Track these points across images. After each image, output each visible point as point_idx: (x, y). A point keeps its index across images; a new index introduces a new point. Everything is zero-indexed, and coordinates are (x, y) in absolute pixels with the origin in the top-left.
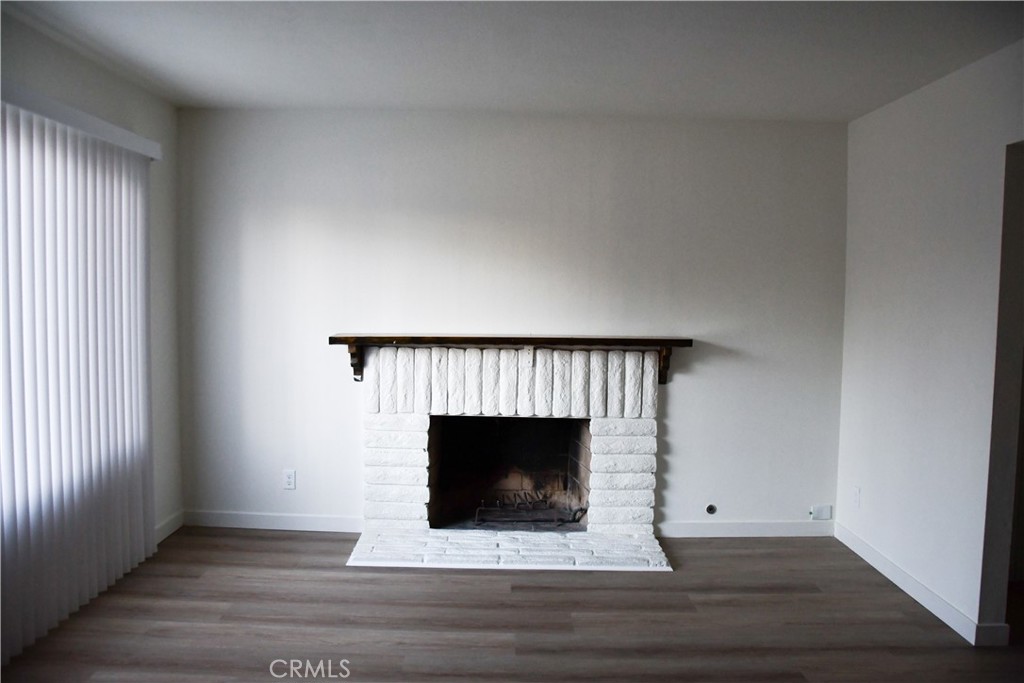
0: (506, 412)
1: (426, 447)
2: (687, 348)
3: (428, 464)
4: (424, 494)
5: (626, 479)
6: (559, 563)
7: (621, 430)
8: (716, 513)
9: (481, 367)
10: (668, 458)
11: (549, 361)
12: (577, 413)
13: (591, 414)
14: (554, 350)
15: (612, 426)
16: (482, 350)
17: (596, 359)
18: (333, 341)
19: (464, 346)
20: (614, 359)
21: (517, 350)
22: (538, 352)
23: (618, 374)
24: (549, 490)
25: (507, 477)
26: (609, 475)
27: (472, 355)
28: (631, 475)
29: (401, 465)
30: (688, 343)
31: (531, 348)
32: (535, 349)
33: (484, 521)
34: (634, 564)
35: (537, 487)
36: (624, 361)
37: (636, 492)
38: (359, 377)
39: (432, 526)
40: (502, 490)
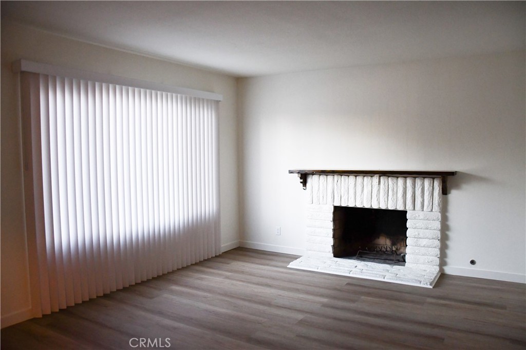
0: (367, 206)
1: (332, 220)
3: (332, 228)
4: (331, 241)
5: (424, 242)
6: (376, 277)
7: (421, 217)
8: (475, 264)
9: (355, 184)
10: (448, 233)
11: (387, 182)
12: (400, 207)
13: (407, 208)
14: (389, 177)
15: (417, 215)
16: (356, 176)
17: (409, 181)
18: (291, 172)
19: (348, 174)
20: (418, 182)
21: (372, 177)
22: (382, 178)
23: (420, 189)
24: (399, 245)
25: (379, 238)
26: (416, 239)
27: (352, 178)
28: (427, 240)
29: (321, 227)
30: (452, 174)
31: (378, 175)
32: (380, 176)
34: (413, 282)
35: (393, 244)
36: (423, 183)
37: (430, 249)
38: (305, 188)
39: (335, 256)
40: (379, 244)
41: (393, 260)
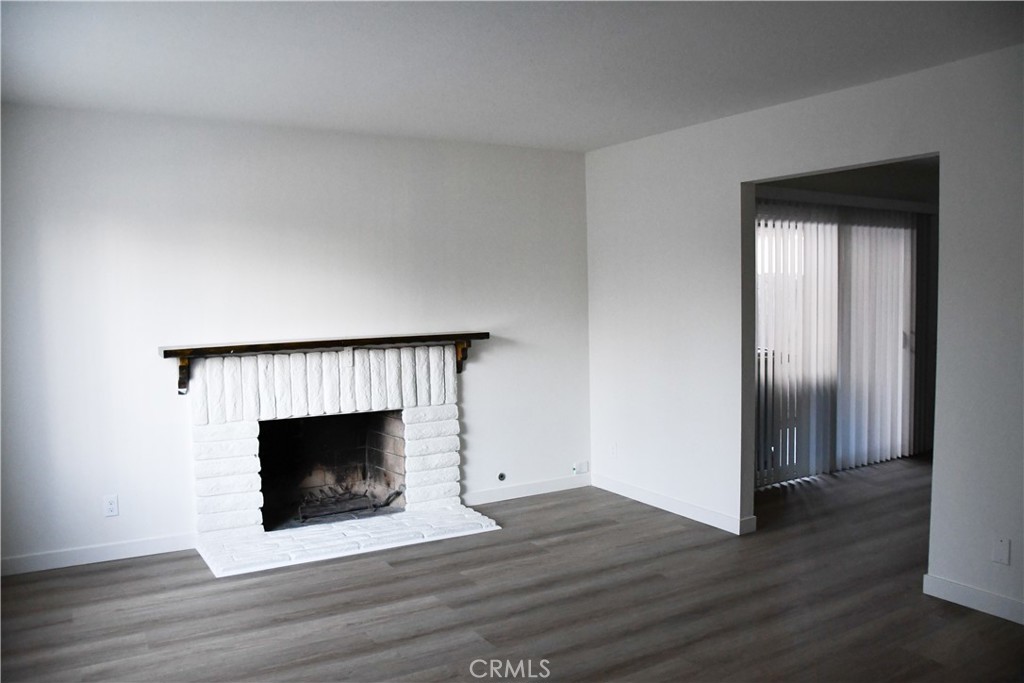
0: (331, 411)
1: (257, 452)
2: (486, 340)
3: (260, 469)
4: (259, 500)
5: (435, 460)
6: (411, 538)
7: (430, 417)
8: (506, 478)
9: (306, 370)
10: (465, 437)
11: (366, 360)
12: (397, 407)
13: (405, 405)
14: (369, 349)
15: (422, 414)
16: (305, 353)
17: (406, 354)
18: (168, 354)
19: (289, 351)
20: (420, 353)
21: (337, 352)
22: (356, 352)
23: (425, 368)
24: (349, 479)
25: (310, 475)
26: (422, 458)
27: (296, 359)
28: (440, 455)
29: (234, 474)
30: (486, 336)
31: (350, 349)
32: (354, 349)
33: (305, 518)
34: (472, 528)
35: (339, 480)
36: (428, 356)
37: (445, 470)
38: (182, 390)
39: (266, 530)
40: (307, 488)
41: (367, 508)
